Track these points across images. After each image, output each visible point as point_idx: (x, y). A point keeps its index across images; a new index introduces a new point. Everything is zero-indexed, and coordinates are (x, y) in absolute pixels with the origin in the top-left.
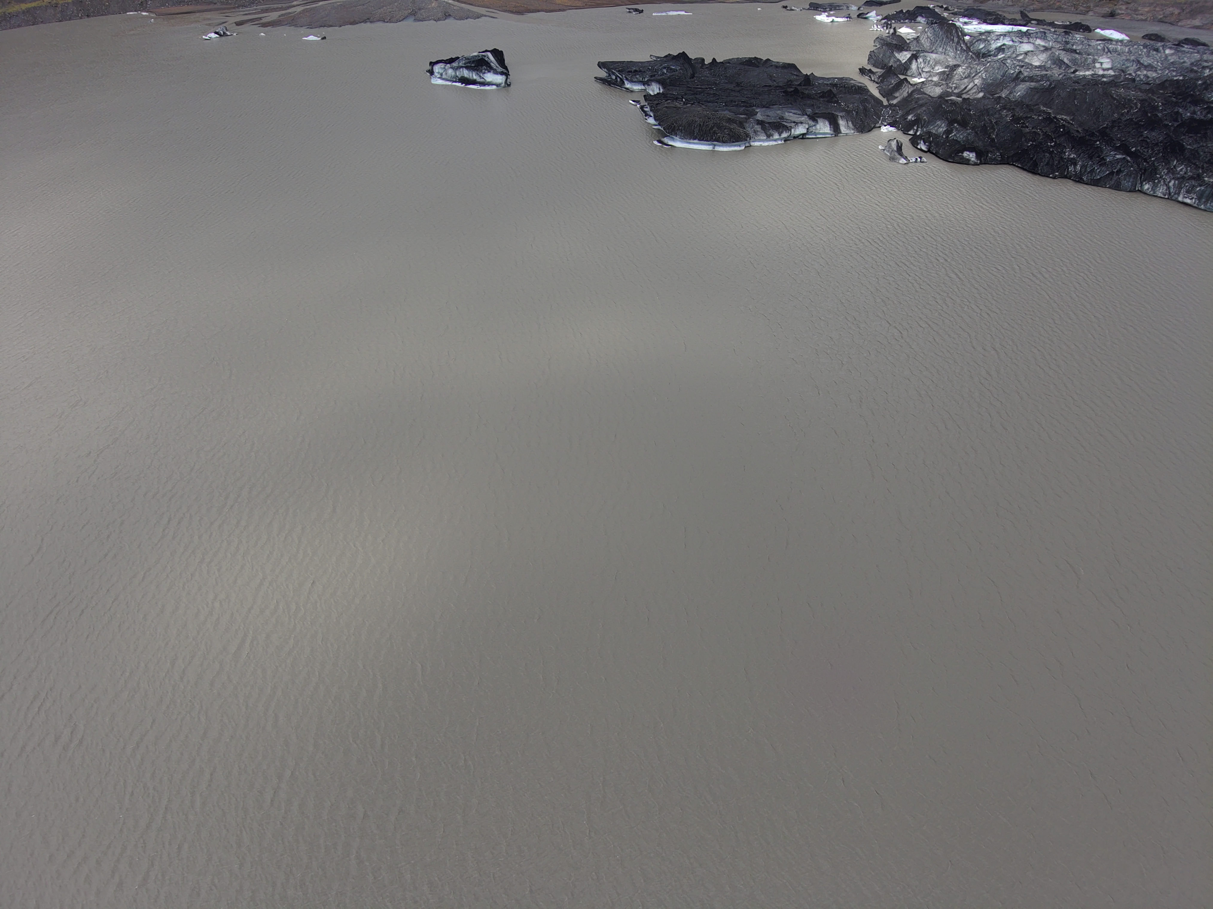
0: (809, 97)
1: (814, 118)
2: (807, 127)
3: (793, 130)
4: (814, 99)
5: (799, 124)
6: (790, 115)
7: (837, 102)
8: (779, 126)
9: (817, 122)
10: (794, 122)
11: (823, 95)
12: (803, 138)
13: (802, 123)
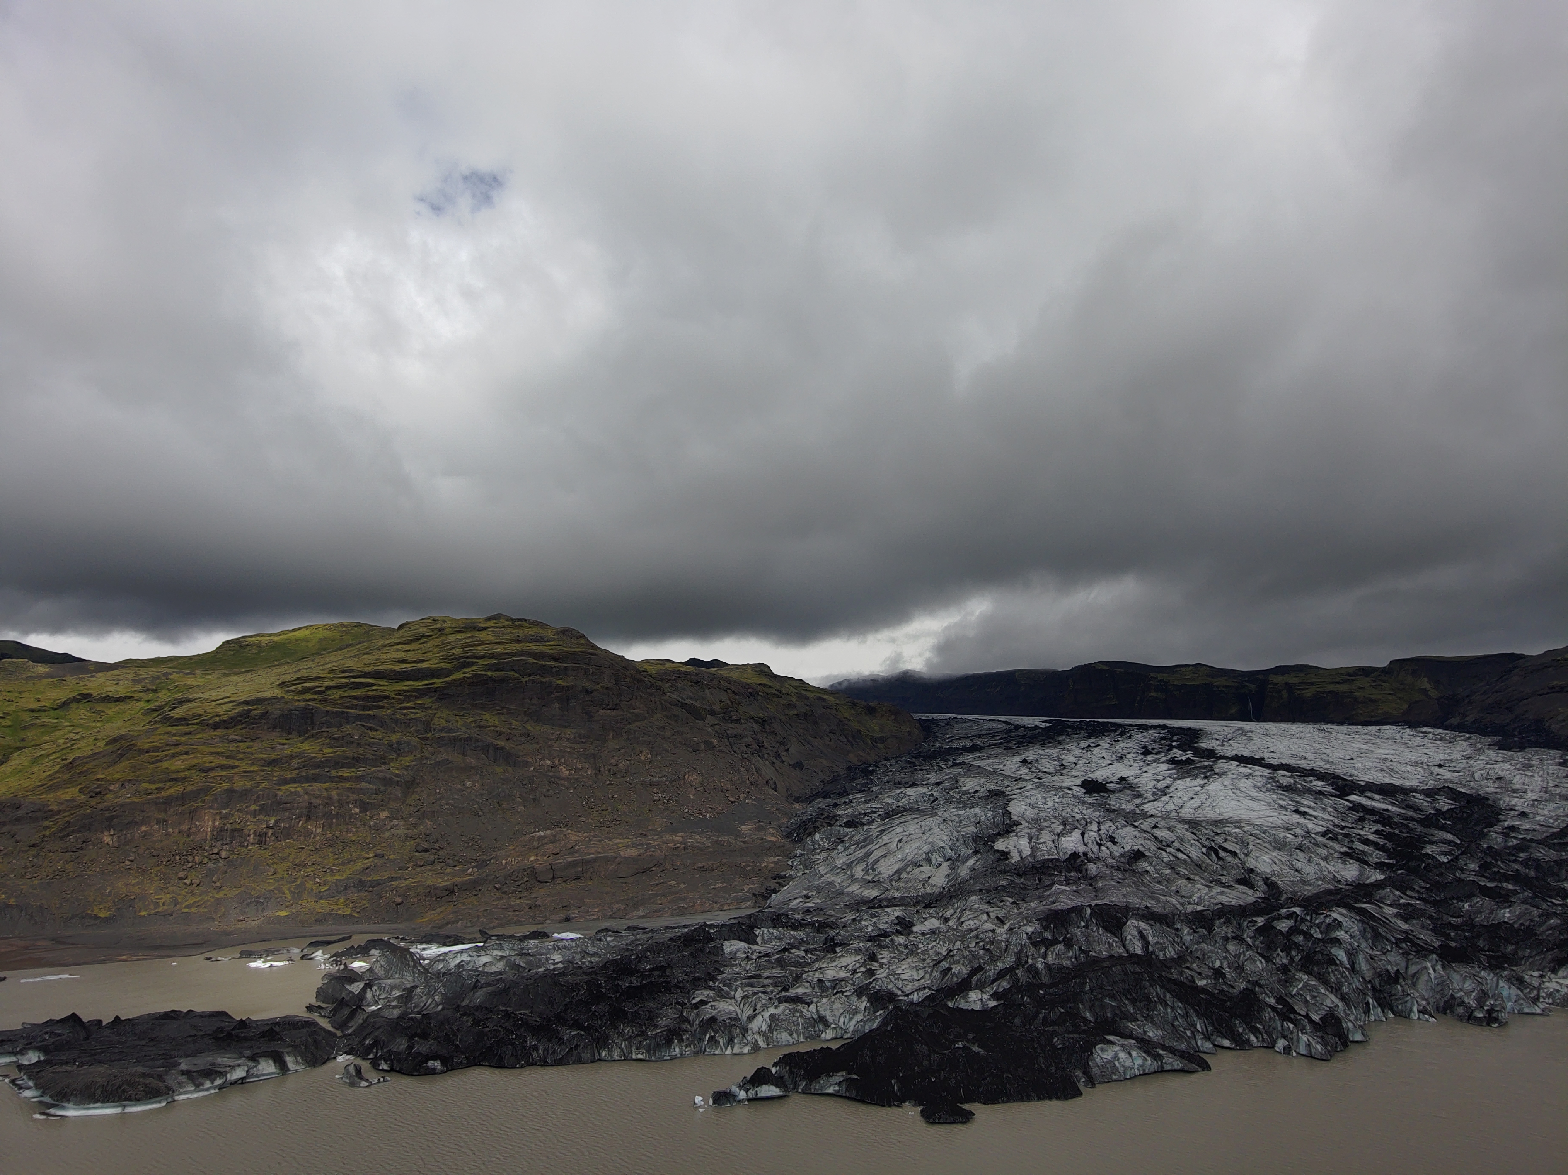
0: (246, 1039)
1: (254, 1058)
2: (246, 1069)
3: (228, 1076)
4: (252, 1040)
5: (237, 1068)
6: (223, 1060)
7: (281, 1039)
8: (210, 1073)
9: (258, 1062)
10: (230, 1066)
11: (263, 1035)
12: (242, 1083)
13: (239, 1066)
